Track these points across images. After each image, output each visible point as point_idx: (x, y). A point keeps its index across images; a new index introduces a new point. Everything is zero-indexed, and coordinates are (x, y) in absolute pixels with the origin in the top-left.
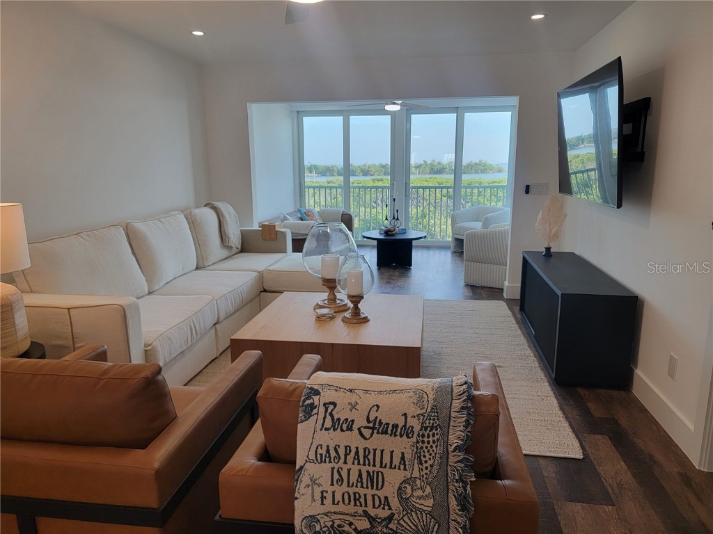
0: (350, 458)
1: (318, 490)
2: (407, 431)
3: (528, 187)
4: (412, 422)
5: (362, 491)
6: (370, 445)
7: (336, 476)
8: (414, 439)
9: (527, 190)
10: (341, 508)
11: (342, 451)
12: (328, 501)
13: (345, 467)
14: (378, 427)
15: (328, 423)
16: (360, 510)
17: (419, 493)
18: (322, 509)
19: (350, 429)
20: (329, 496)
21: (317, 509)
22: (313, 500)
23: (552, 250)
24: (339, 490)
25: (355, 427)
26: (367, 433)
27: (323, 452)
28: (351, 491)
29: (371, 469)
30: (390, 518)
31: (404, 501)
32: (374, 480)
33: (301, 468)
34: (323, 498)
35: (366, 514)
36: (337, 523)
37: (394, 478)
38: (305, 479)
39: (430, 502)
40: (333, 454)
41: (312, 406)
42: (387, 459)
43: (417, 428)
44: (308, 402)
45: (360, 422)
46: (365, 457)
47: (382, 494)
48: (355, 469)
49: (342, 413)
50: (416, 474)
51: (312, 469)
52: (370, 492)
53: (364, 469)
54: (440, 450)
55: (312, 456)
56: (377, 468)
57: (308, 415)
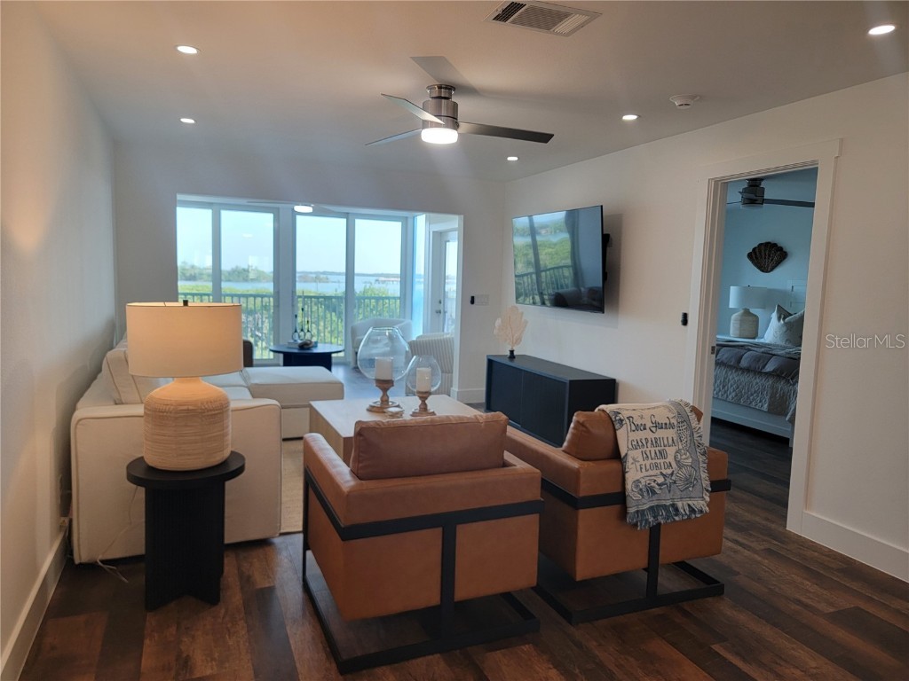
0: (649, 445)
1: (638, 464)
2: (672, 426)
3: (473, 298)
4: (673, 421)
5: (658, 461)
6: (656, 435)
7: (645, 456)
8: (676, 429)
9: (473, 301)
10: (651, 473)
11: (644, 442)
12: (644, 470)
13: (648, 450)
14: (658, 426)
15: (633, 428)
16: (658, 472)
17: (684, 457)
18: (642, 475)
19: (645, 429)
20: (643, 467)
21: (639, 476)
22: (637, 471)
23: (515, 353)
24: (648, 463)
25: (647, 428)
26: (654, 429)
27: (635, 443)
28: (654, 461)
29: (660, 448)
30: (672, 474)
31: (678, 462)
32: (662, 454)
33: (626, 455)
34: (641, 468)
35: (662, 473)
36: (648, 482)
37: (671, 451)
38: (630, 460)
39: (690, 460)
40: (640, 444)
41: (621, 420)
42: (666, 442)
43: (676, 423)
44: (618, 418)
45: (649, 425)
46: (656, 442)
47: (667, 461)
48: (653, 450)
49: (638, 422)
50: (681, 447)
51: (632, 454)
52: (662, 461)
53: (657, 449)
54: (688, 433)
55: (630, 447)
56: (663, 448)
57: (622, 425)
